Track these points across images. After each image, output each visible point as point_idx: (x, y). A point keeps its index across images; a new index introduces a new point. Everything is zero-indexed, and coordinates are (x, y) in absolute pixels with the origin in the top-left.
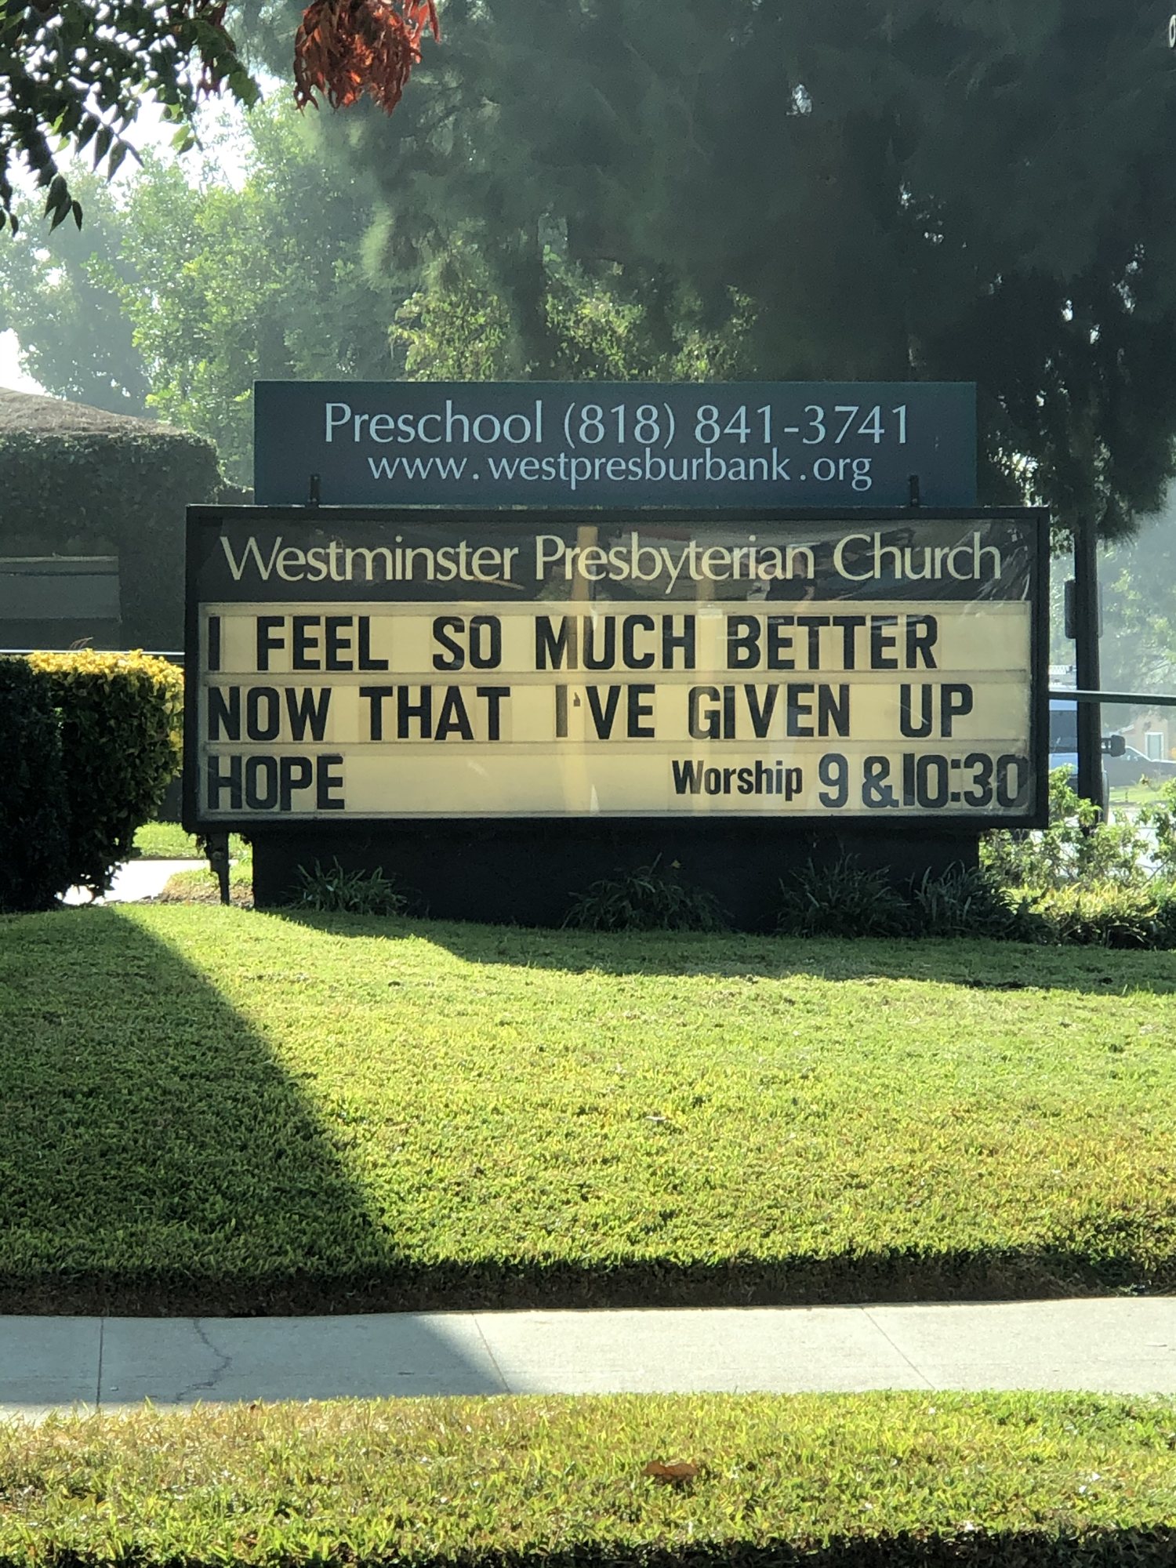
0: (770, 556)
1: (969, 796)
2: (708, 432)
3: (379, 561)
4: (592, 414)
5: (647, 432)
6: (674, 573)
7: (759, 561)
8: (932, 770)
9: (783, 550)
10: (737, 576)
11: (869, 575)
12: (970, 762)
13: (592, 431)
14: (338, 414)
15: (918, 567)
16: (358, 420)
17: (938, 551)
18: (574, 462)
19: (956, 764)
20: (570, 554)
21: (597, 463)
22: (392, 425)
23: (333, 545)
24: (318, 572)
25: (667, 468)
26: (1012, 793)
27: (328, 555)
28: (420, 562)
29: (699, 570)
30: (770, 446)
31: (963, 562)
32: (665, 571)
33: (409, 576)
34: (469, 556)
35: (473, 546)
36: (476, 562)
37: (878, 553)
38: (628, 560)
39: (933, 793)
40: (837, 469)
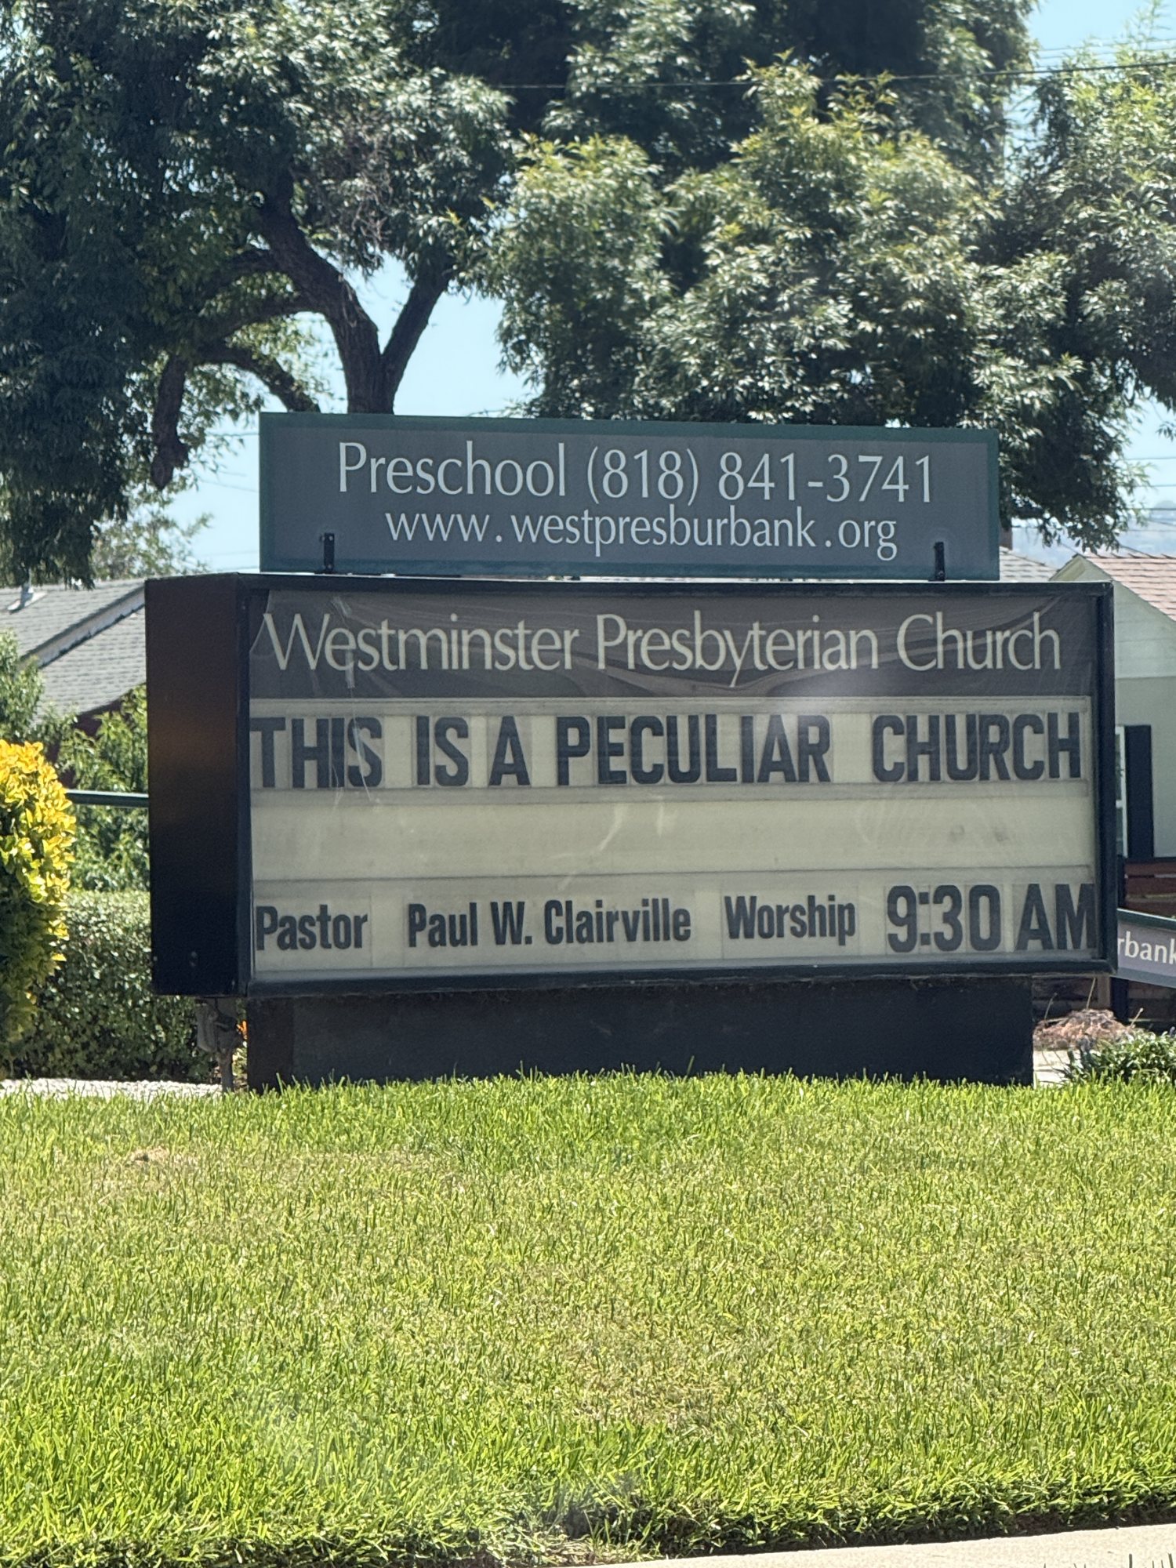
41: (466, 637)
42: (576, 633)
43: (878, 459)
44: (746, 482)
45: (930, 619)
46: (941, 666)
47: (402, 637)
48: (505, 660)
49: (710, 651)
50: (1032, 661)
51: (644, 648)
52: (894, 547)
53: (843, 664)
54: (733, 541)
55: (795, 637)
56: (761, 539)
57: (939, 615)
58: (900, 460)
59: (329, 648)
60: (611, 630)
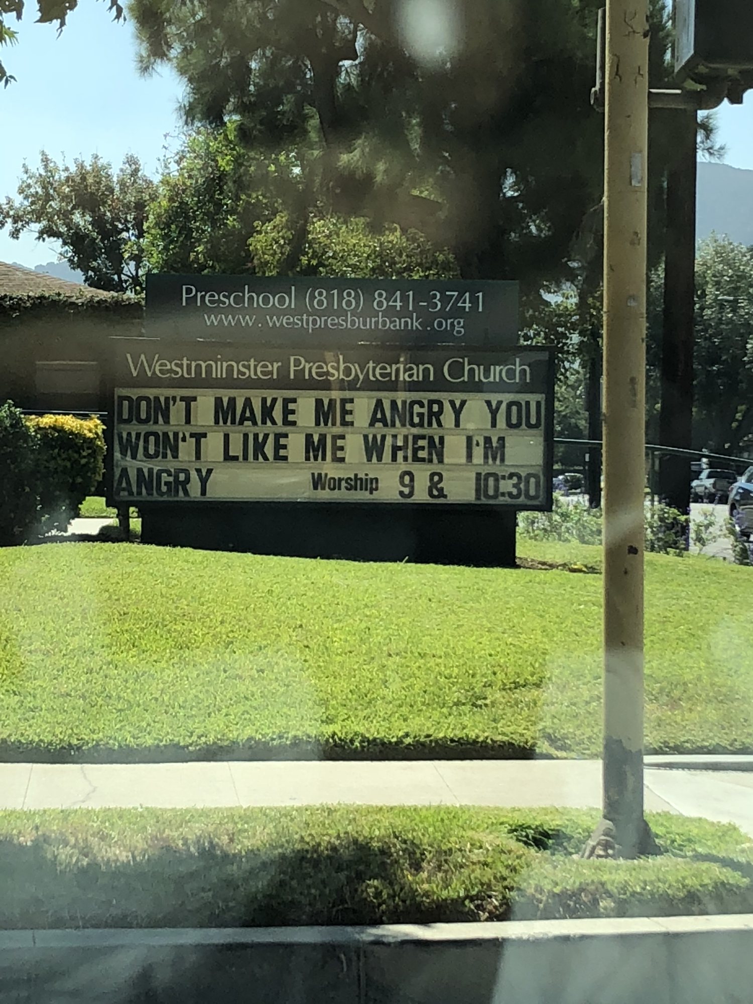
0: (411, 369)
1: (510, 494)
2: (380, 304)
3: (209, 367)
4: (320, 294)
5: (349, 303)
6: (361, 377)
7: (405, 371)
8: (491, 481)
9: (418, 366)
10: (393, 379)
11: (462, 379)
12: (511, 476)
13: (320, 303)
14: (189, 291)
15: (487, 375)
16: (199, 295)
17: (497, 367)
18: (311, 319)
19: (503, 477)
20: (307, 366)
21: (323, 319)
22: (216, 298)
23: (185, 359)
24: (177, 373)
25: (359, 322)
26: (532, 492)
27: (182, 364)
28: (230, 369)
29: (374, 376)
30: (412, 312)
31: (511, 373)
32: (357, 375)
33: (224, 376)
34: (256, 367)
35: (258, 361)
36: (259, 369)
37: (467, 368)
38: (338, 369)
39: (491, 492)
40: (446, 324)
41: (225, 365)
42: (280, 364)
43: (456, 293)
44: (388, 302)
45: (461, 360)
46: (466, 380)
47: (194, 364)
48: (244, 374)
49: (348, 371)
50: (515, 378)
51: (314, 371)
52: (462, 330)
53: (415, 378)
54: (380, 327)
55: (391, 368)
56: (395, 326)
57: (466, 359)
58: (467, 294)
59: (157, 368)
60: (297, 363)
